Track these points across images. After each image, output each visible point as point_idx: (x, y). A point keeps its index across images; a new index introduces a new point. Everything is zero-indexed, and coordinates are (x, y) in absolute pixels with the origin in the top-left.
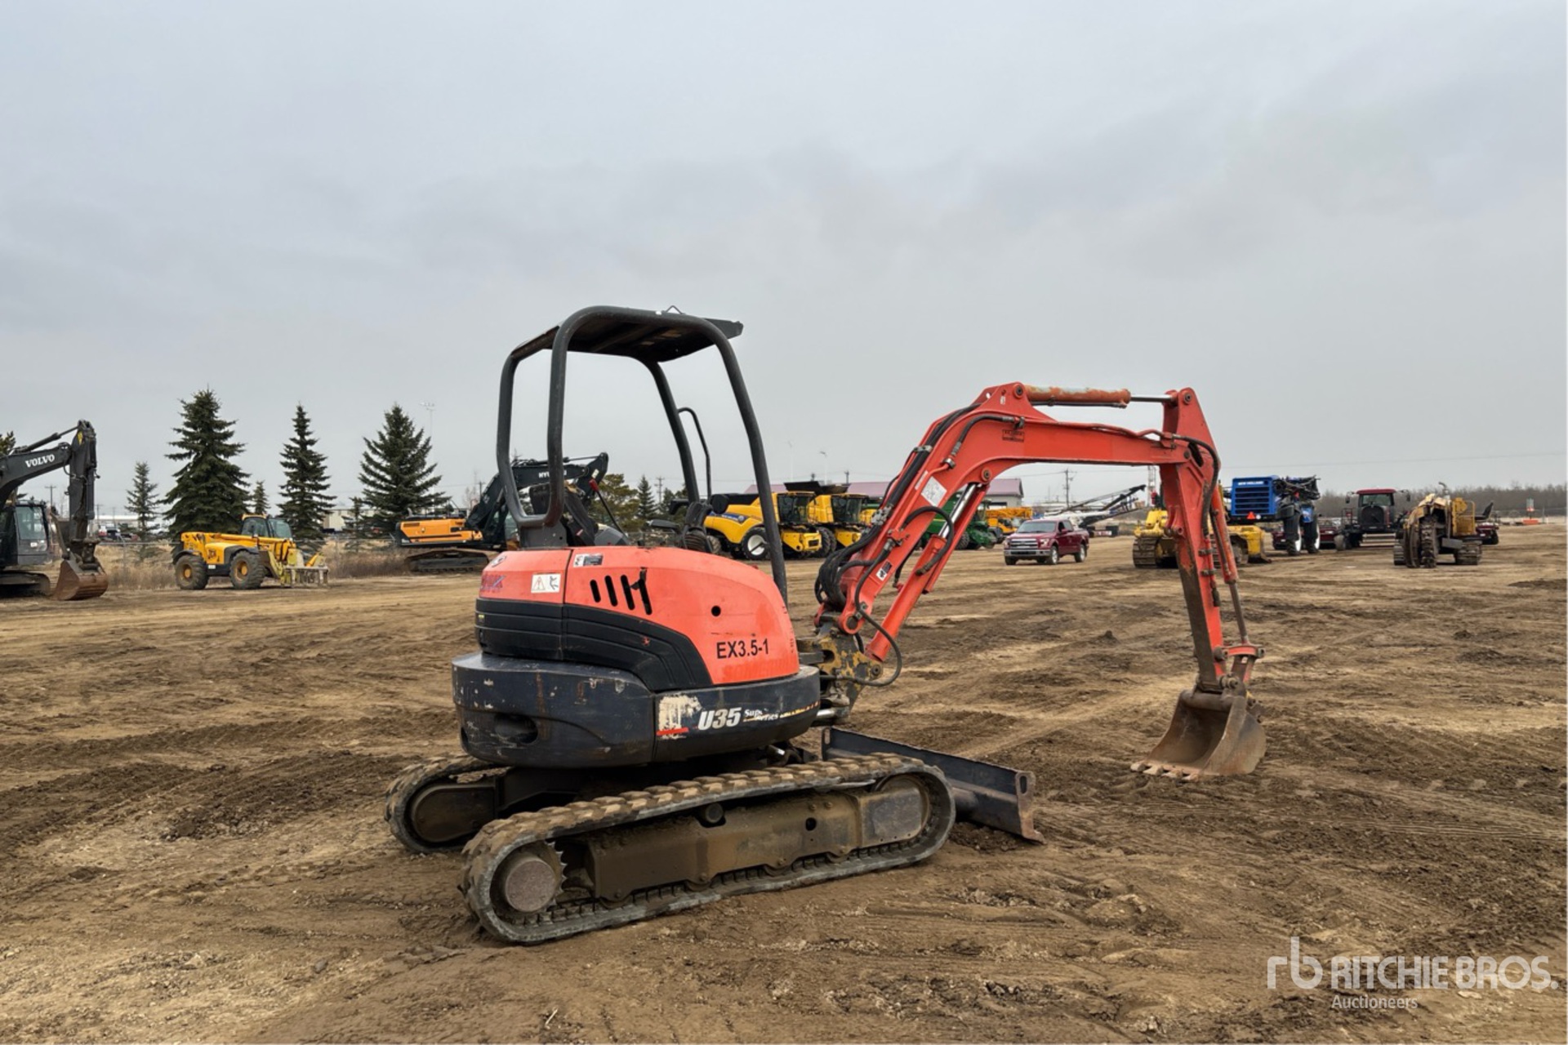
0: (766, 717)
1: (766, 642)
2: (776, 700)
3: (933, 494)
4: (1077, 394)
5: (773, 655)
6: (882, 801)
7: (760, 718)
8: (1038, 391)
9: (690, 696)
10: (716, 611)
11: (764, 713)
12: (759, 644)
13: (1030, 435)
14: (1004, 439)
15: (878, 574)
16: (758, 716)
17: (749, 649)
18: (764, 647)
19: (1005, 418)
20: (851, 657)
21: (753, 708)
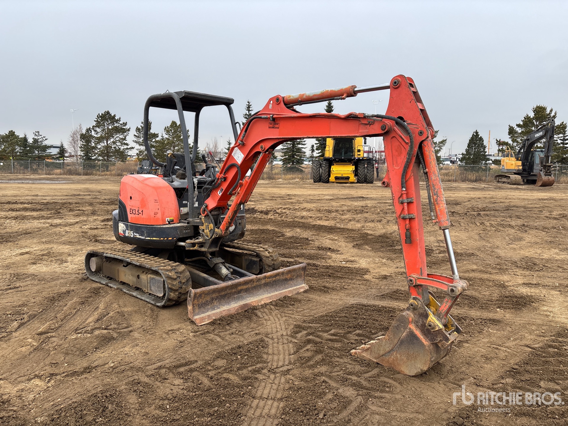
0: (140, 237)
1: (142, 211)
2: (143, 232)
3: (238, 157)
4: (315, 95)
5: (144, 216)
6: (153, 278)
7: (139, 237)
8: (291, 98)
9: (124, 224)
10: (131, 198)
11: (140, 236)
12: (140, 211)
13: (282, 124)
14: (269, 127)
15: (218, 193)
16: (138, 236)
17: (137, 213)
18: (141, 213)
19: (263, 116)
20: (208, 225)
21: (136, 233)
